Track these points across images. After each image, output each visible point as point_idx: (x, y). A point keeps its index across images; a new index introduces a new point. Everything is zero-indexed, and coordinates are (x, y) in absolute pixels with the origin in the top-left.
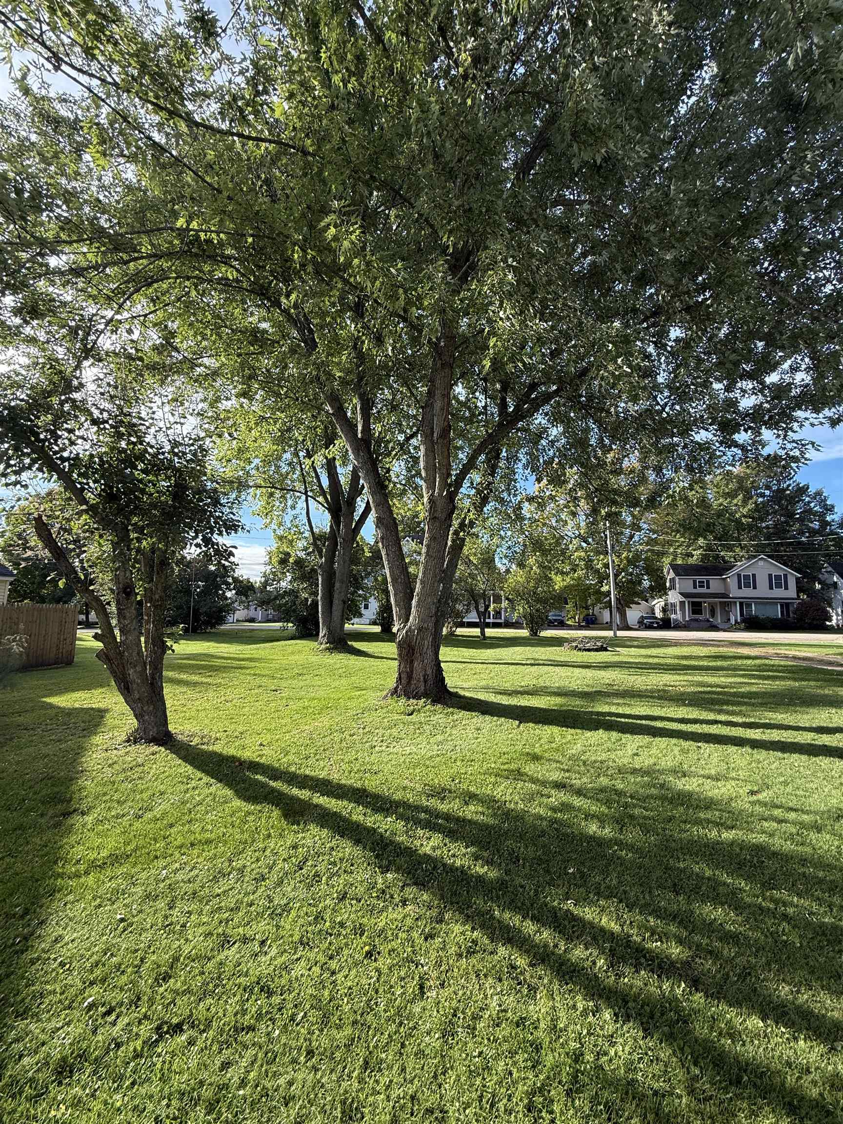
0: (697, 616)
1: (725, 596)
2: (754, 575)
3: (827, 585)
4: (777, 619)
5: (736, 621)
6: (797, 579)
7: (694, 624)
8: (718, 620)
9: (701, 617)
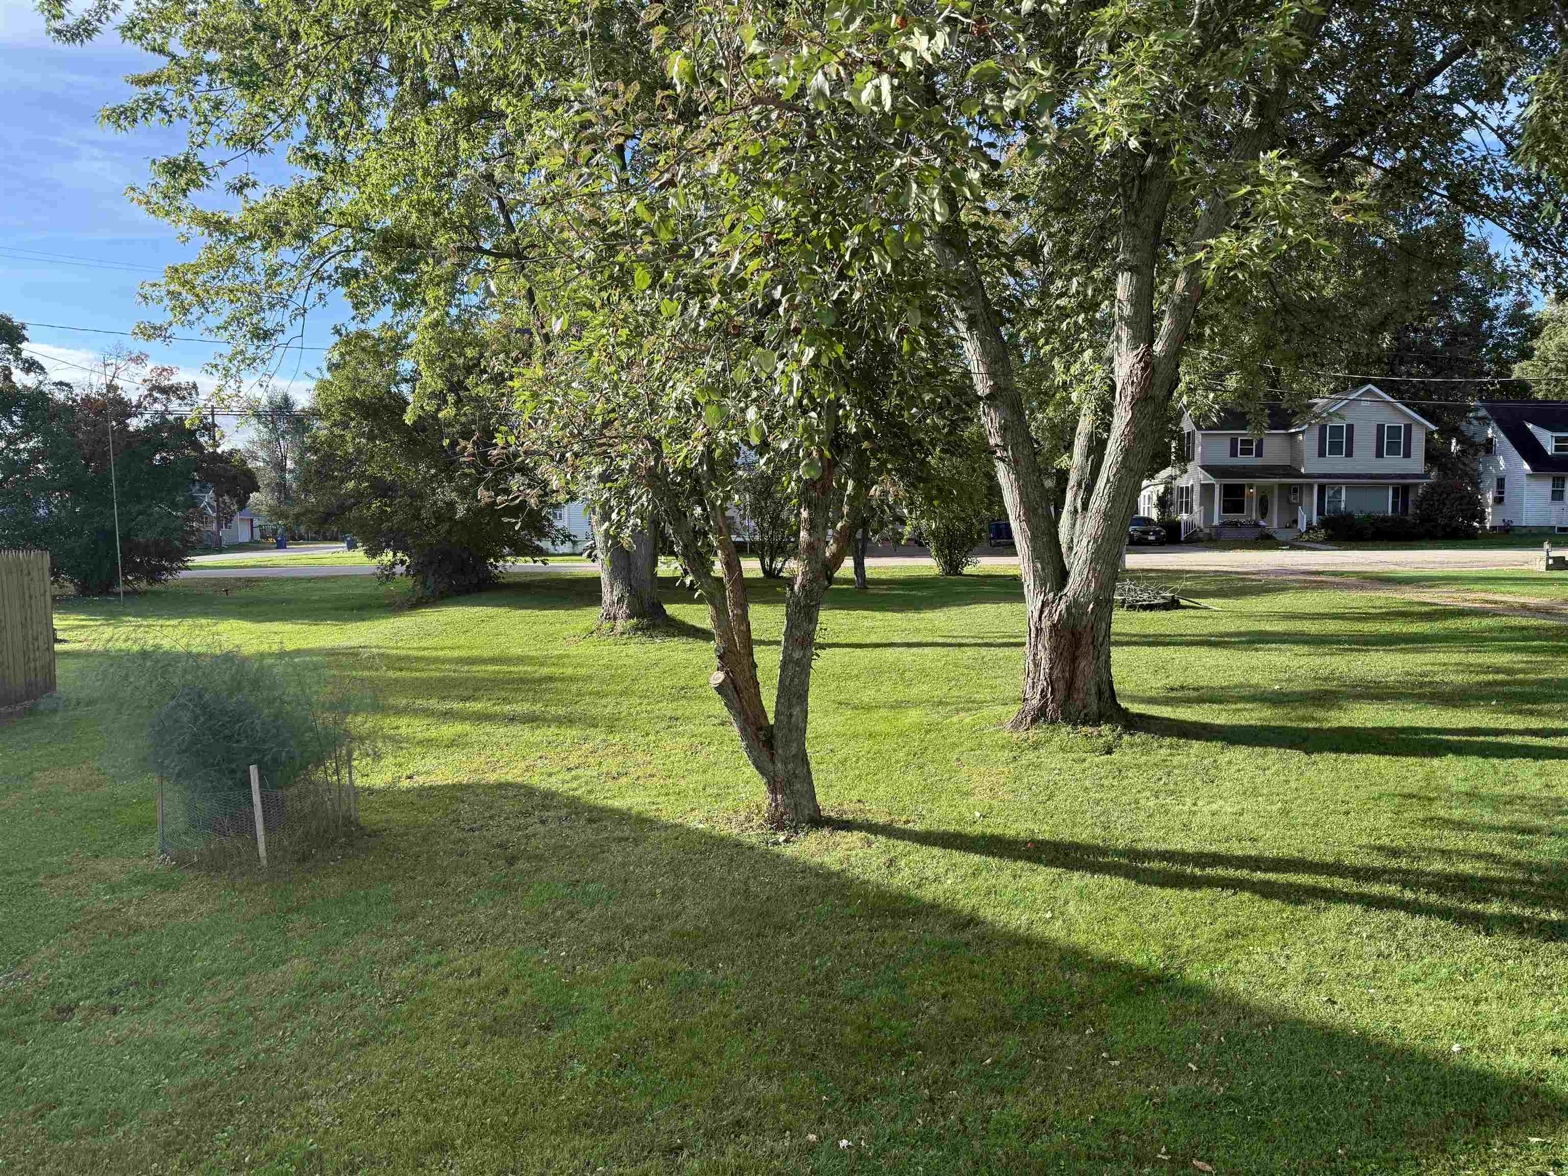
0: (1233, 517)
1: (1290, 471)
2: (1350, 428)
3: (1473, 445)
4: (1385, 519)
5: (1309, 524)
6: (1430, 434)
7: (1229, 533)
8: (1273, 522)
9: (1241, 518)
